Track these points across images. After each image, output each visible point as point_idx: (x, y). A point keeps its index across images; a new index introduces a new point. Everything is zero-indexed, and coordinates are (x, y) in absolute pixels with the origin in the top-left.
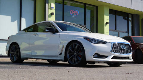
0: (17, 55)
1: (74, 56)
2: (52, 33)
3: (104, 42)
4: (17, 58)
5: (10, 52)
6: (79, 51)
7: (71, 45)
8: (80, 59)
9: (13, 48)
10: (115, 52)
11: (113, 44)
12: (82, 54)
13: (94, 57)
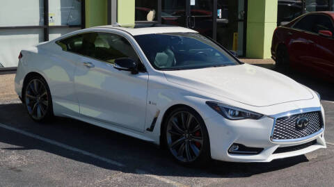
0: (44, 106)
1: (184, 141)
2: (130, 72)
3: (256, 116)
4: (44, 114)
5: (27, 94)
6: (196, 132)
7: (177, 113)
8: (197, 151)
9: (33, 87)
10: (280, 138)
11: (278, 119)
12: (201, 142)
13: (229, 153)
